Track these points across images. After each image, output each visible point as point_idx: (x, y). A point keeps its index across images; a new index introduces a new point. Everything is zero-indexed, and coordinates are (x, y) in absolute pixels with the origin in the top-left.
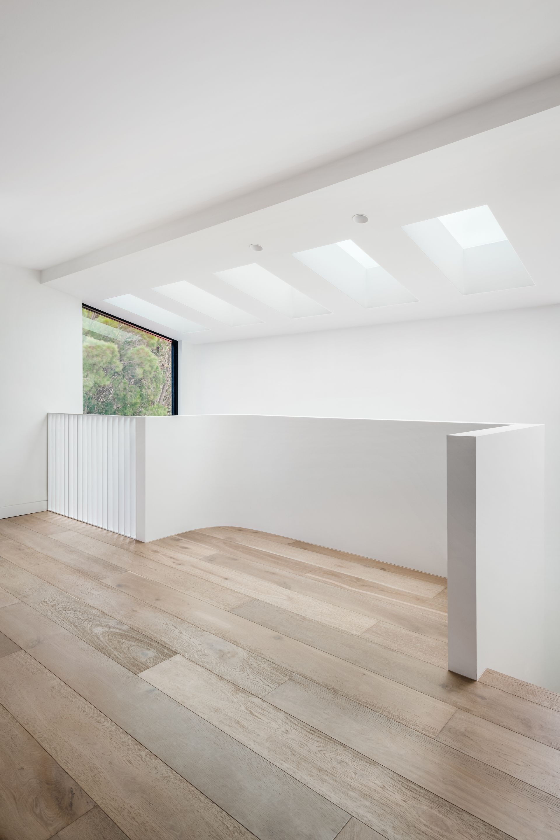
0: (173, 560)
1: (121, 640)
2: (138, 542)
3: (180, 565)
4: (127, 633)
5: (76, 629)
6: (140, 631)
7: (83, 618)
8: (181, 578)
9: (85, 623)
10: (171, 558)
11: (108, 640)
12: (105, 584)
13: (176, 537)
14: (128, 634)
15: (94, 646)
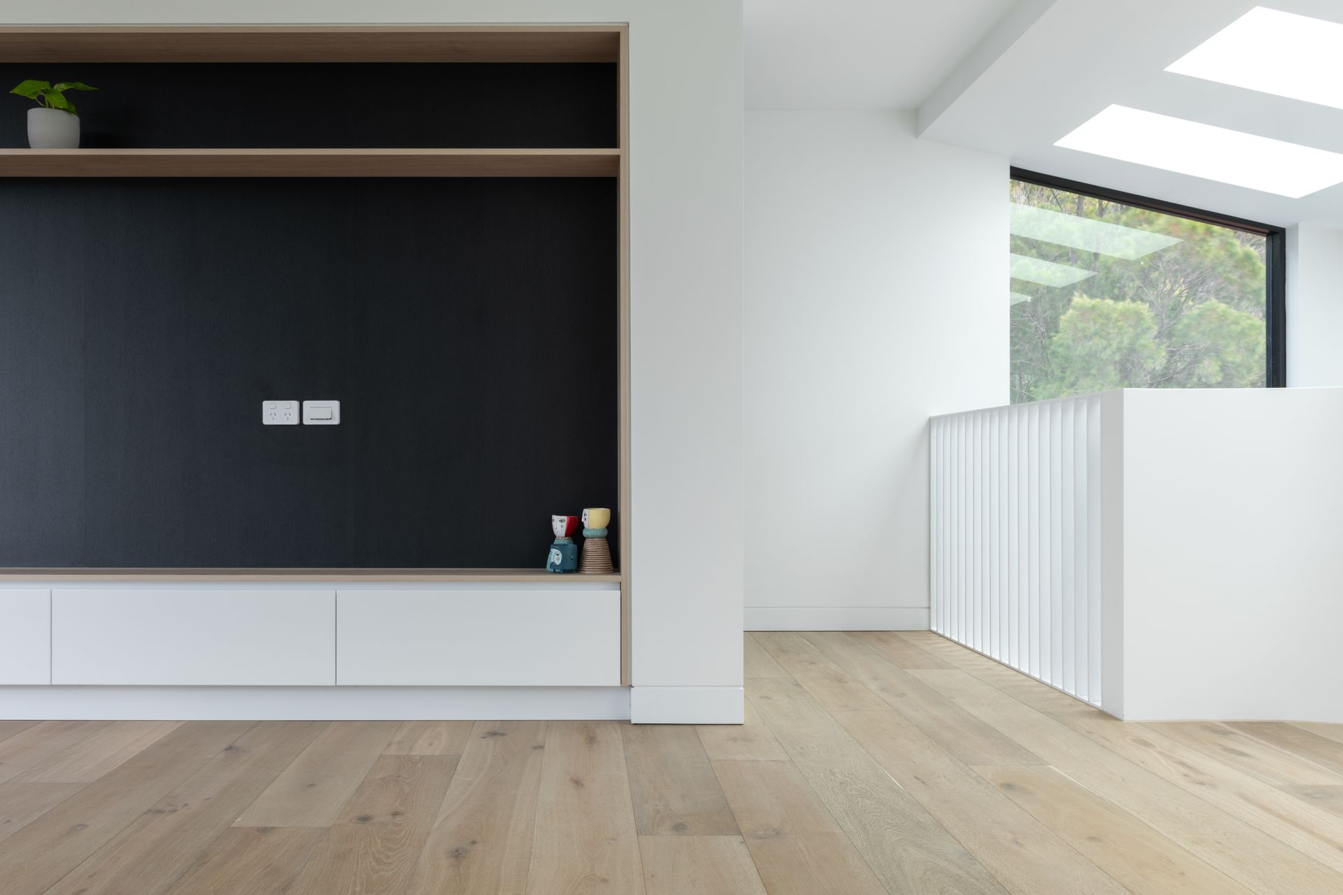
0: (1186, 771)
1: (951, 888)
2: (1103, 715)
3: (1204, 784)
4: (973, 881)
5: (862, 836)
6: (1009, 887)
7: (890, 821)
8: (1191, 813)
9: (888, 830)
10: (1183, 764)
11: (920, 878)
12: (976, 775)
13: (1223, 725)
14: (976, 883)
15: (881, 877)
